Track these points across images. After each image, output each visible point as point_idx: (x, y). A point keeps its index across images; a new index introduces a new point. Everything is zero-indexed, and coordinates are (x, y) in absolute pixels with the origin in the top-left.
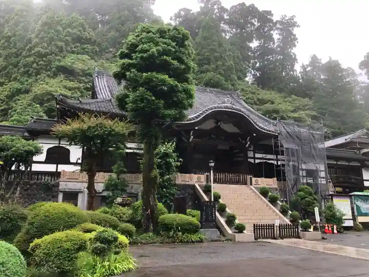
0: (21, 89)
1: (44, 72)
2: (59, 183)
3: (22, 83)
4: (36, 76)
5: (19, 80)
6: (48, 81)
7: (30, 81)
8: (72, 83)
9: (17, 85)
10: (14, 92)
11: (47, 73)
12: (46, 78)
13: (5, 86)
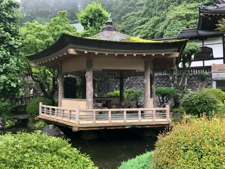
0: (159, 20)
1: (172, 3)
2: (211, 74)
3: (159, 16)
4: (167, 8)
5: (157, 14)
6: (176, 9)
7: (164, 12)
8: (193, 4)
9: (156, 18)
10: (156, 22)
11: (174, 4)
12: (174, 6)
13: (150, 21)
